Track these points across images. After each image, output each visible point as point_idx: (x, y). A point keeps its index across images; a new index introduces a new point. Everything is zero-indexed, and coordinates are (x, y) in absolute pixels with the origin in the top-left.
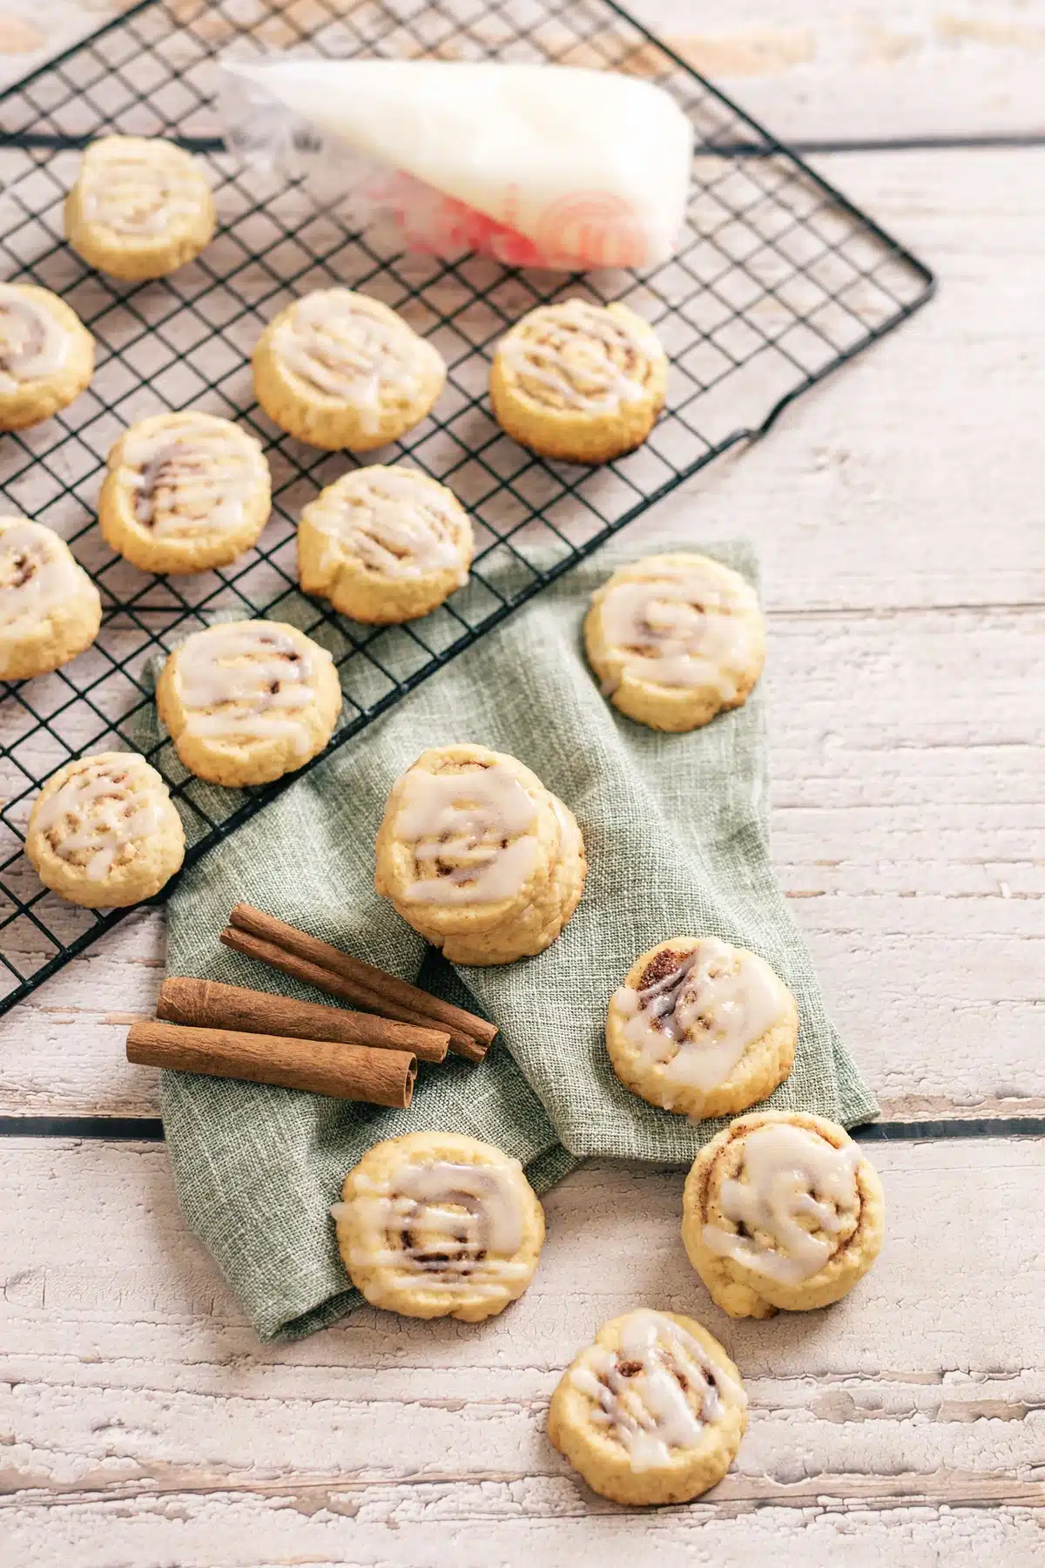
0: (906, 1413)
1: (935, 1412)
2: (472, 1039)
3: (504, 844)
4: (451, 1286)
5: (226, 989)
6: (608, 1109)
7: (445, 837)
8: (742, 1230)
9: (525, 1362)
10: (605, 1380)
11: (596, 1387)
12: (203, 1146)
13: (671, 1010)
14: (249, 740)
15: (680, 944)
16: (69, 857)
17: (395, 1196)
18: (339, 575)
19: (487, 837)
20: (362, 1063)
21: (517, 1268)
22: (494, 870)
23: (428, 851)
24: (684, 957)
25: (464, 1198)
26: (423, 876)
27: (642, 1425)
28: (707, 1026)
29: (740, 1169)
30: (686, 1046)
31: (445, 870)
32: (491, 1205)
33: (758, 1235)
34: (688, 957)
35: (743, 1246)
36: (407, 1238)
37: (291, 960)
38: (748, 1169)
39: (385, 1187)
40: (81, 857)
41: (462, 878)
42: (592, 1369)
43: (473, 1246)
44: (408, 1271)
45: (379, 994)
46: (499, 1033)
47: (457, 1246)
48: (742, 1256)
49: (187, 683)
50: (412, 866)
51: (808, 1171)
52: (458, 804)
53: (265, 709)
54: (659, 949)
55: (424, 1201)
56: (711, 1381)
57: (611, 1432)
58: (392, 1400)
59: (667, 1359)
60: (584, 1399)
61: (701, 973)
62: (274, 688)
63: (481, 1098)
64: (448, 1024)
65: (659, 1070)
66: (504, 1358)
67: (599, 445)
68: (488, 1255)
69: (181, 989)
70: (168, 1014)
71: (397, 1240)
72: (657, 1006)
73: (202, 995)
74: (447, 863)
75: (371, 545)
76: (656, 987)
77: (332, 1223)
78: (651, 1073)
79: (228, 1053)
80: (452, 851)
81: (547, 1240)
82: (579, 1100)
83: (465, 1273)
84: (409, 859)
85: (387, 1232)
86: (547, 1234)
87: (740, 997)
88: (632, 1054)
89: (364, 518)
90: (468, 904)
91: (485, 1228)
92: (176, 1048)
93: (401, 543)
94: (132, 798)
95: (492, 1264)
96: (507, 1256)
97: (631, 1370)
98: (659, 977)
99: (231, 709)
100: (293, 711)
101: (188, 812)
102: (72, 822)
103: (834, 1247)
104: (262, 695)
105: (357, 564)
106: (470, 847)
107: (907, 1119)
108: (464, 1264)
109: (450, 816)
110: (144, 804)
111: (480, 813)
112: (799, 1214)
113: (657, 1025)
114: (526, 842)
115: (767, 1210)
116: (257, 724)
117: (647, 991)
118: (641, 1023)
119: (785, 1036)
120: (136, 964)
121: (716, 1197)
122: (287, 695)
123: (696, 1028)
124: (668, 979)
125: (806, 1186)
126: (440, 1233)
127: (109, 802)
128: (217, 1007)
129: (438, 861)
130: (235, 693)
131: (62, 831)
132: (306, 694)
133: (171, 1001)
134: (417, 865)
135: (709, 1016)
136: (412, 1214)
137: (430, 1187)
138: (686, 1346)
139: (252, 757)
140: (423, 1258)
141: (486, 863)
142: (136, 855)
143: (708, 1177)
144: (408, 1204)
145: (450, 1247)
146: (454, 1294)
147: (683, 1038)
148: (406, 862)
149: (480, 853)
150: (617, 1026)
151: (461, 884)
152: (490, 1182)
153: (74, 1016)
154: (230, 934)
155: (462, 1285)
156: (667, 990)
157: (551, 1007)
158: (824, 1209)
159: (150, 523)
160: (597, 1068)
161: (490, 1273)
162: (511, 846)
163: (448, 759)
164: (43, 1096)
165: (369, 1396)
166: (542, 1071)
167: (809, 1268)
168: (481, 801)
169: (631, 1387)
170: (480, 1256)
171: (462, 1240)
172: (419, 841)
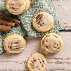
0: (64, 63)
1: (67, 63)
2: (18, 23)
3: (20, 6)
6: (33, 32)
7: (13, 5)
8: (47, 47)
9: (24, 57)
10: (32, 62)
11: (31, 63)
13: (39, 22)
15: (41, 13)
17: (9, 43)
19: (18, 5)
22: (19, 9)
23: (11, 6)
24: (41, 15)
25: (17, 43)
27: (36, 67)
28: (44, 24)
29: (47, 41)
30: (41, 26)
31: (13, 9)
32: (20, 43)
33: (49, 48)
35: (47, 49)
36: (11, 47)
39: (8, 42)
43: (18, 47)
45: (7, 18)
47: (16, 48)
48: (47, 50)
51: (54, 42)
54: (38, 14)
55: (12, 44)
56: (43, 62)
57: (33, 68)
59: (39, 60)
60: (30, 64)
61: (43, 17)
63: (19, 29)
64: (15, 22)
65: (38, 29)
66: (22, 57)
71: (10, 47)
72: (38, 21)
74: (13, 8)
76: (38, 19)
77: (3, 45)
80: (14, 7)
81: (26, 44)
85: (8, 47)
87: (48, 20)
91: (19, 45)
95: (20, 49)
96: (22, 48)
97: (35, 61)
98: (38, 18)
103: (57, 49)
106: (16, 6)
107: (66, 29)
108: (17, 49)
109: (14, 2)
112: (53, 46)
113: (38, 24)
115: (50, 46)
118: (36, 23)
119: (52, 24)
121: (44, 43)
123: (42, 24)
124: (39, 18)
126: (14, 47)
129: (12, 8)
134: (10, 8)
135: (44, 23)
136: (11, 45)
137: (13, 42)
140: (12, 49)
141: (18, 8)
143: (43, 41)
144: (10, 44)
145: (15, 48)
147: (41, 25)
149: (17, 7)
151: (15, 10)
155: (17, 51)
156: (39, 19)
158: (56, 45)
166: (25, 28)
167: (54, 51)
169: (35, 63)
170: (19, 48)
171: (17, 47)
172: (10, 5)
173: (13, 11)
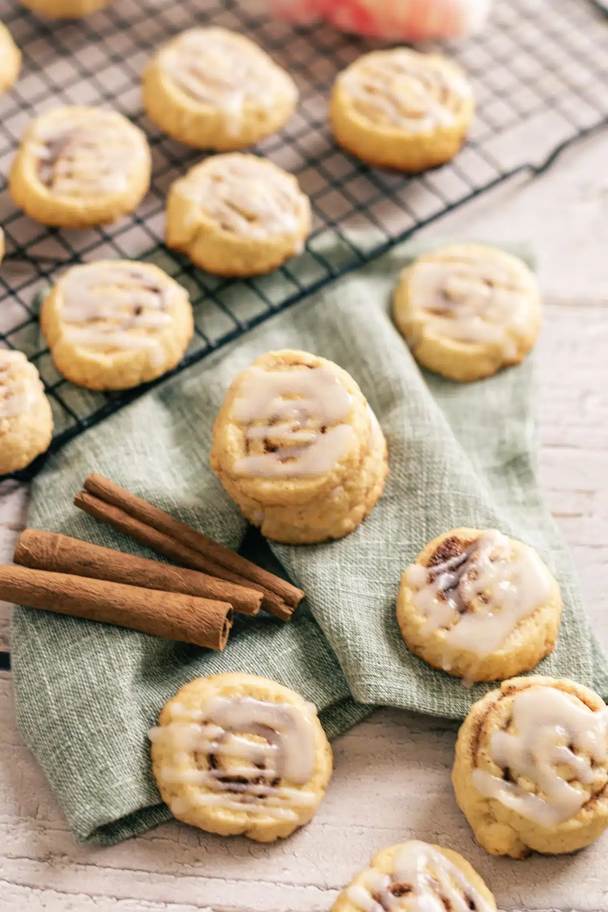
2: (282, 600)
3: (323, 430)
4: (247, 807)
5: (74, 542)
6: (395, 666)
7: (273, 421)
8: (507, 775)
9: (307, 880)
10: (378, 898)
11: (369, 903)
12: (43, 671)
13: (455, 586)
14: (112, 349)
15: (465, 533)
17: (205, 723)
18: (199, 233)
19: (310, 423)
20: (186, 607)
21: (307, 796)
22: (313, 449)
23: (258, 432)
24: (467, 544)
25: (265, 730)
26: (252, 452)
28: (486, 601)
29: (509, 722)
30: (466, 617)
31: (270, 448)
32: (288, 738)
33: (521, 781)
34: (472, 545)
35: (508, 790)
36: (213, 761)
37: (132, 522)
38: (517, 722)
39: (198, 714)
41: (284, 456)
42: (367, 887)
43: (270, 773)
44: (211, 790)
45: (205, 556)
46: (305, 598)
47: (256, 772)
48: (506, 797)
49: (67, 302)
50: (244, 444)
51: (568, 727)
52: (287, 395)
53: (129, 327)
54: (447, 535)
55: (230, 729)
56: (472, 906)
58: (188, 903)
59: (434, 884)
61: (483, 558)
62: (138, 311)
63: (285, 652)
64: (262, 585)
65: (442, 634)
66: (288, 876)
67: (415, 158)
68: (283, 782)
69: (36, 539)
70: (23, 559)
71: (204, 762)
72: (444, 580)
73: (53, 545)
74: (274, 442)
75: (227, 210)
76: (443, 566)
77: (148, 743)
78: (434, 636)
79: (71, 592)
80: (277, 433)
81: (333, 779)
82: (370, 656)
83: (261, 796)
84: (241, 438)
85: (196, 754)
86: (334, 773)
87: (515, 579)
88: (419, 619)
89: (223, 190)
90: (289, 478)
91: (281, 758)
92: (28, 585)
93: (252, 210)
94: (12, 385)
95: (285, 790)
96: (298, 785)
97: (401, 891)
98: (445, 558)
99: (101, 326)
100: (152, 330)
101: (58, 407)
103: (587, 796)
104: (127, 316)
105: (213, 224)
106: (295, 430)
108: (261, 788)
109: (279, 404)
110: (21, 390)
111: (304, 403)
112: (559, 764)
113: (442, 596)
114: (343, 430)
115: (531, 759)
116: (121, 338)
117: (436, 569)
118: (428, 596)
119: (551, 615)
121: (486, 745)
122: (147, 318)
123: (476, 602)
124: (454, 561)
125: (565, 741)
126: (242, 759)
128: (66, 556)
129: (266, 441)
130: (106, 312)
132: (166, 318)
133: (26, 548)
134: (248, 445)
135: (488, 592)
136: (219, 740)
137: (237, 718)
138: (452, 875)
139: (114, 363)
140: (225, 780)
141: (307, 444)
142: (10, 430)
143: (479, 729)
144: (215, 730)
145: (249, 771)
146: (250, 814)
147: (464, 609)
148: (238, 441)
149: (302, 436)
150: (408, 595)
151: (284, 460)
152: (289, 720)
154: (82, 497)
155: (257, 807)
156: (452, 569)
157: (351, 579)
158: (581, 761)
159: (49, 184)
160: (387, 633)
161: (283, 798)
162: (329, 431)
163: (281, 360)
165: (168, 899)
166: (340, 629)
167: (565, 813)
168: (306, 394)
169: (402, 906)
170: (275, 782)
171: (261, 766)
172: (250, 424)
173: (271, 462)
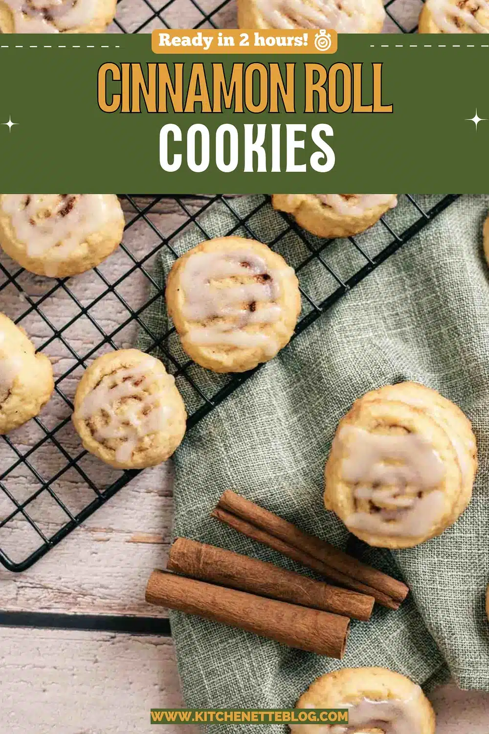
2: (390, 599)
3: (420, 495)
5: (215, 551)
6: (485, 659)
7: (376, 485)
12: (199, 666)
14: (232, 349)
16: (103, 442)
17: (332, 724)
18: (301, 207)
19: (408, 490)
20: (311, 631)
22: (411, 514)
23: (364, 493)
25: (380, 724)
26: (359, 509)
31: (375, 508)
32: (399, 727)
37: (262, 536)
40: (112, 444)
41: (388, 517)
45: (325, 564)
46: (410, 592)
49: (188, 300)
50: (352, 502)
52: (387, 459)
53: (244, 325)
55: (353, 728)
62: (252, 307)
63: (395, 634)
64: (373, 588)
69: (184, 554)
73: (198, 559)
74: (377, 505)
79: (216, 612)
80: (381, 496)
82: (464, 652)
84: (350, 496)
90: (392, 536)
94: (148, 399)
99: (221, 325)
100: (265, 325)
101: (188, 388)
102: (105, 415)
104: (244, 312)
106: (395, 496)
109: (381, 470)
110: (157, 406)
111: (404, 470)
116: (240, 337)
120: (152, 494)
122: (261, 313)
127: (131, 402)
128: (209, 569)
129: (370, 502)
130: (222, 311)
131: (98, 422)
132: (277, 309)
133: (176, 562)
134: (356, 502)
139: (235, 361)
141: (407, 508)
142: (151, 446)
148: (348, 498)
149: (403, 501)
151: (388, 520)
152: (399, 712)
153: (108, 536)
154: (218, 514)
157: (447, 574)
160: (478, 622)
162: (426, 497)
163: (381, 421)
164: (88, 599)
166: (438, 629)
168: (404, 460)
172: (357, 484)
173: (374, 521)
